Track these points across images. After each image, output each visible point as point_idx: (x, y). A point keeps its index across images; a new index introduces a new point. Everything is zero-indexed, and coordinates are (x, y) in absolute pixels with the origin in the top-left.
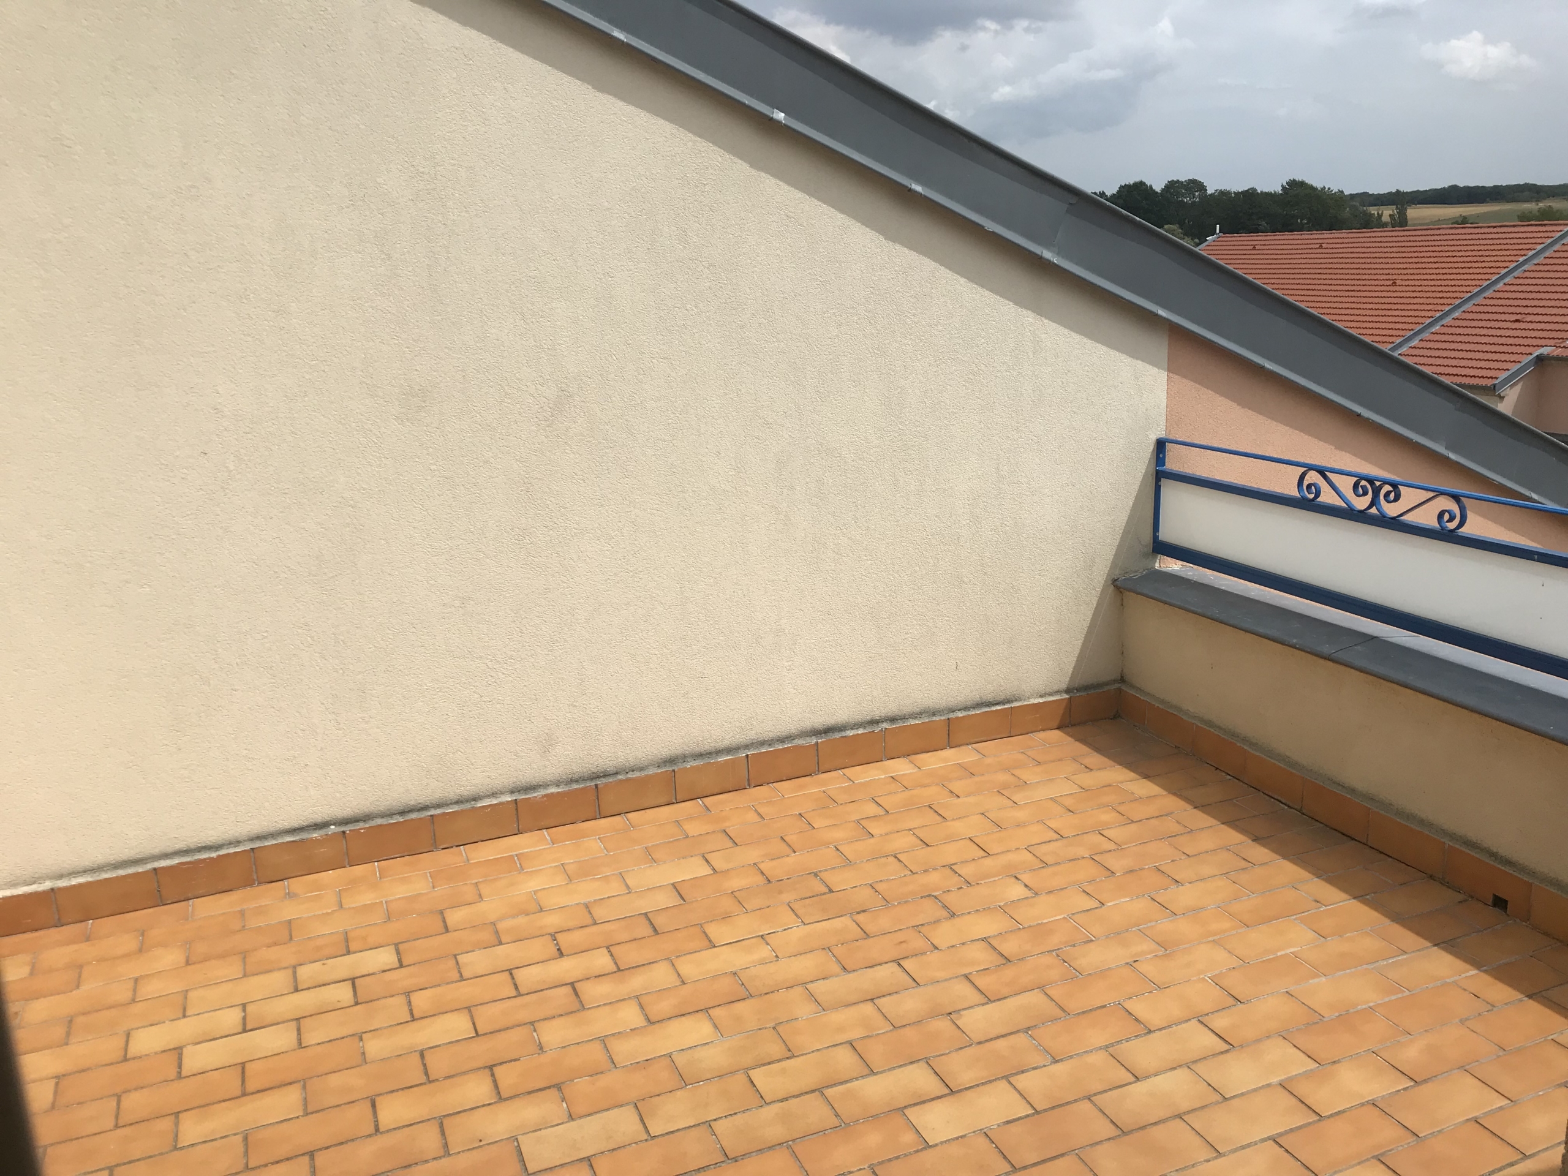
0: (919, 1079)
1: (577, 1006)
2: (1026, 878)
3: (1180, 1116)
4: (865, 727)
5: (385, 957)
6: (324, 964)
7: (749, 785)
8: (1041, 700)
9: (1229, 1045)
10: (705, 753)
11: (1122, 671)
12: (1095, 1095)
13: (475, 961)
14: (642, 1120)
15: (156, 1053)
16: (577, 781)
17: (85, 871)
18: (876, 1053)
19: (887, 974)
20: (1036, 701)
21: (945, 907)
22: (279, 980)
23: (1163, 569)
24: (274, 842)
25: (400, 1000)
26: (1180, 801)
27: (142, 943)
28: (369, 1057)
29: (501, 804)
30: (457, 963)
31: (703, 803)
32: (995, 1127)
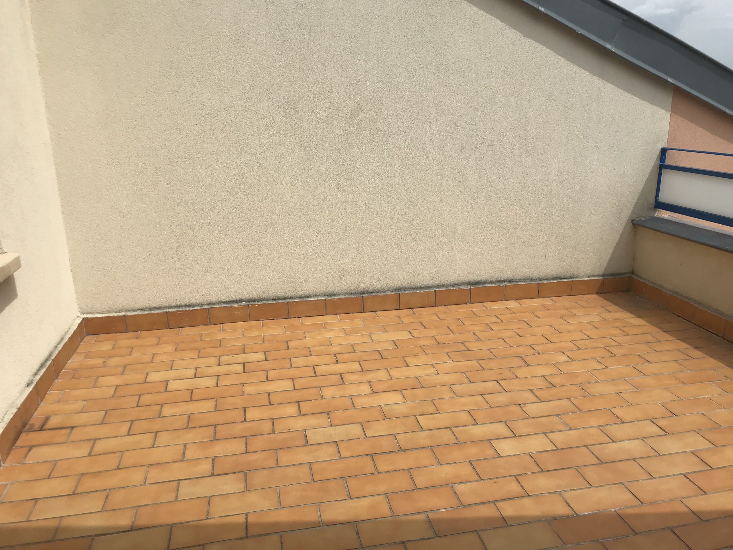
0: (501, 429)
1: (342, 382)
2: (568, 353)
3: (634, 460)
4: (495, 284)
5: (260, 356)
6: (232, 356)
7: (435, 305)
8: (588, 279)
9: (666, 432)
10: (415, 287)
11: (633, 268)
12: (590, 445)
13: (298, 361)
14: (363, 430)
15: (158, 382)
16: (354, 294)
17: (138, 310)
18: (480, 416)
19: (490, 385)
20: (586, 279)
21: (525, 361)
22: (213, 361)
23: (660, 217)
24: (218, 306)
25: (264, 373)
26: (655, 328)
27: (159, 342)
28: (246, 393)
29: (319, 300)
30: (291, 361)
31: (412, 310)
32: (535, 453)
